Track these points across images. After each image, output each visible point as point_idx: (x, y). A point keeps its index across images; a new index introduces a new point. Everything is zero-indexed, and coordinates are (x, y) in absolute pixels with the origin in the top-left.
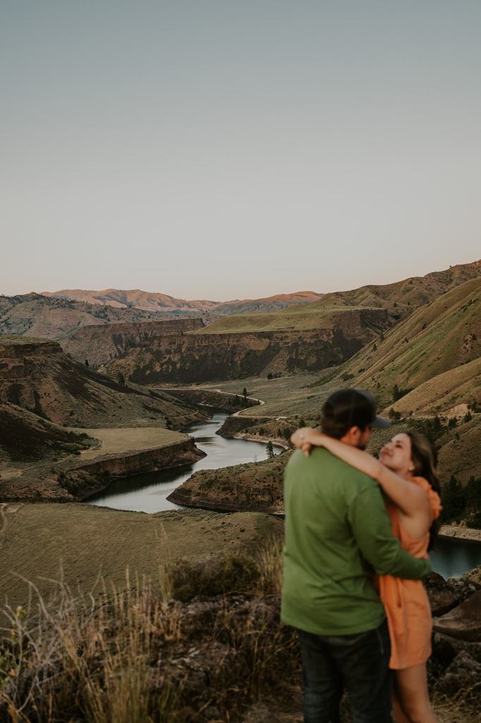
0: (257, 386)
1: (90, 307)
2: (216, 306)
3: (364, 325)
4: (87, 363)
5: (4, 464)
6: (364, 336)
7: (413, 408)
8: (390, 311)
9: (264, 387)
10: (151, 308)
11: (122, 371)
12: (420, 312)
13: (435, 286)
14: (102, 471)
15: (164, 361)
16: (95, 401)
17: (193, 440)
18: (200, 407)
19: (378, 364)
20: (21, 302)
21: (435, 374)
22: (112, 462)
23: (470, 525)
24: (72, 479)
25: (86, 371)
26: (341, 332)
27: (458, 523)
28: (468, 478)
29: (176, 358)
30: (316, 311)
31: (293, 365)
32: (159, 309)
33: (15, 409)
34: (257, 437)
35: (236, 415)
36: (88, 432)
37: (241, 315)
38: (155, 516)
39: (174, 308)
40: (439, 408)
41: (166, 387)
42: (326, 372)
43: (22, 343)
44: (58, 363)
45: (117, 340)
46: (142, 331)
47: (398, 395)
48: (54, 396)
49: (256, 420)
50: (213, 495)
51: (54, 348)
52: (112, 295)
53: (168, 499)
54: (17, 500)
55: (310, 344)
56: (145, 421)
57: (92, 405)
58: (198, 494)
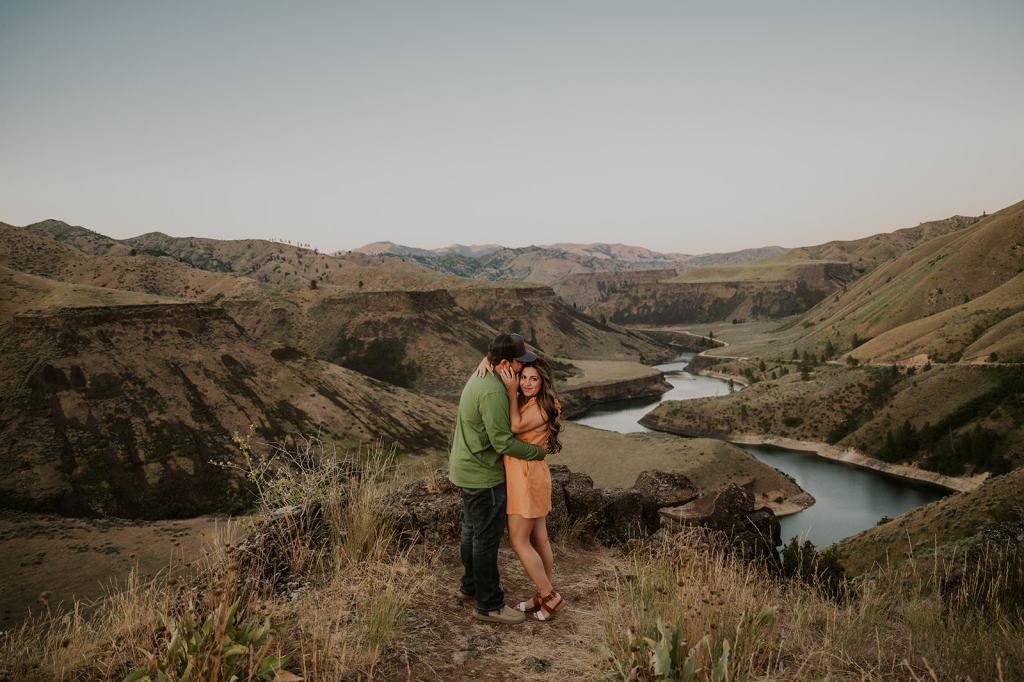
0: (722, 330)
1: (579, 258)
2: (688, 258)
3: (828, 277)
4: (575, 305)
6: (827, 288)
7: (871, 356)
8: (855, 265)
9: (729, 330)
10: (631, 259)
11: (604, 312)
12: (885, 267)
13: (903, 242)
14: (584, 396)
15: (641, 305)
16: (580, 337)
17: (663, 374)
18: (670, 346)
19: (841, 313)
20: (523, 253)
21: (896, 325)
22: (593, 388)
23: (921, 467)
25: (573, 312)
26: (805, 283)
27: (910, 464)
28: (924, 424)
29: (651, 303)
30: (782, 264)
31: (757, 311)
32: (638, 260)
34: (721, 375)
35: (702, 354)
36: (573, 362)
37: (711, 266)
38: (627, 436)
39: (652, 260)
40: (898, 357)
41: (641, 327)
42: (788, 320)
43: (522, 287)
44: (551, 304)
45: (601, 286)
46: (622, 278)
47: (857, 343)
48: (547, 332)
49: (720, 360)
50: (679, 422)
51: (549, 292)
52: (598, 248)
53: (639, 422)
55: (774, 294)
56: (621, 356)
57: (578, 340)
58: (665, 420)
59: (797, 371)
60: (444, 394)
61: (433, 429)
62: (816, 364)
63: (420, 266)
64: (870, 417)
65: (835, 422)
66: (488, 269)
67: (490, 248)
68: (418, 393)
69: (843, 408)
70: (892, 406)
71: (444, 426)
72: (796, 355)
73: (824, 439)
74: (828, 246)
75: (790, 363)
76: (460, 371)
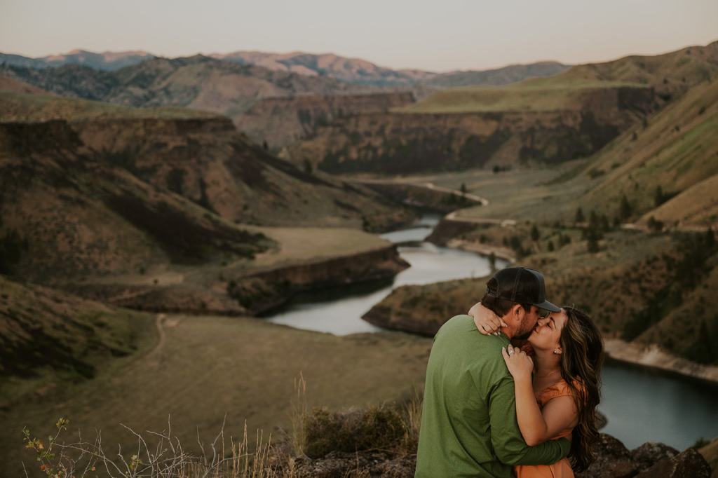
0: (479, 182)
1: (271, 73)
2: (430, 77)
3: (622, 106)
4: (265, 145)
5: (162, 267)
6: (621, 122)
7: (680, 217)
8: (659, 89)
9: (489, 182)
10: (347, 76)
11: (309, 156)
12: (698, 92)
14: (281, 280)
15: (363, 145)
16: (274, 193)
17: (394, 248)
18: (406, 206)
19: (638, 158)
20: (185, 65)
21: (711, 173)
22: (294, 269)
24: (244, 289)
25: (264, 155)
26: (592, 114)
29: (377, 142)
30: (561, 86)
31: (528, 155)
32: (358, 77)
33: (177, 200)
34: (477, 246)
35: (451, 217)
36: (266, 231)
37: (463, 89)
38: (346, 338)
39: (379, 78)
40: (714, 217)
41: (364, 179)
42: (569, 166)
43: (185, 116)
44: (229, 143)
45: (304, 117)
46: (335, 105)
47: (662, 198)
48: (224, 185)
49: (477, 225)
51: (225, 124)
52: (300, 58)
53: (363, 318)
54: (176, 311)
55: (550, 130)
56: (336, 220)
57: (271, 198)
58: (399, 314)
59: (583, 239)
60: (64, 282)
61: (48, 338)
62: (607, 229)
63: (23, 83)
64: (678, 302)
65: (632, 310)
66: (131, 89)
67: (132, 56)
68: (22, 281)
69: (643, 290)
70: (706, 287)
71: (67, 331)
72: (580, 216)
73: (619, 334)
74: (622, 62)
75: (574, 228)
76: (91, 247)
